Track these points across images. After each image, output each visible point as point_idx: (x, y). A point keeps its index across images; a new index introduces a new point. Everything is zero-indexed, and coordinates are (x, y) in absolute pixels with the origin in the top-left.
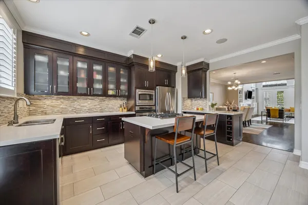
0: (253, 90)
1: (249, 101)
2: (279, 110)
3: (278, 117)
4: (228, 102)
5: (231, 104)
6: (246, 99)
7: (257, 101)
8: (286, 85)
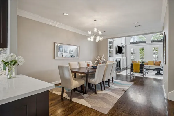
0: (123, 47)
1: (119, 56)
2: (141, 65)
3: (139, 71)
4: (98, 57)
5: (101, 58)
6: (116, 53)
7: (126, 56)
8: (146, 42)
